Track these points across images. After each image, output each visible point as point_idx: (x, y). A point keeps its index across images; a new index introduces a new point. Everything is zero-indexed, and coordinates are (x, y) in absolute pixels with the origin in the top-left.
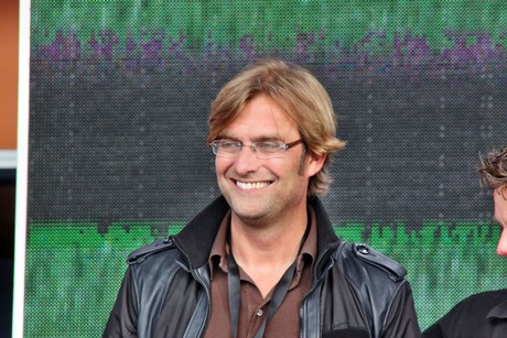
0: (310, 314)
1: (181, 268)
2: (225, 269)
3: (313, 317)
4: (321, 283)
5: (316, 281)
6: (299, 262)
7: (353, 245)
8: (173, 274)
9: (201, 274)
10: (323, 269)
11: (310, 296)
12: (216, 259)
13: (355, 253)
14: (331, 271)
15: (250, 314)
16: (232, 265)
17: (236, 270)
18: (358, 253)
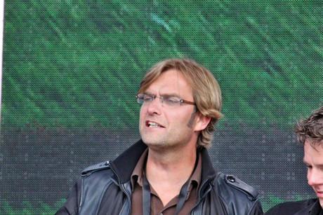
1: (113, 183)
2: (141, 184)
4: (203, 201)
5: (200, 199)
6: (189, 186)
7: (225, 176)
8: (108, 186)
9: (126, 187)
10: (204, 192)
11: (195, 209)
12: (136, 178)
13: (226, 182)
14: (209, 193)
16: (146, 183)
18: (228, 182)
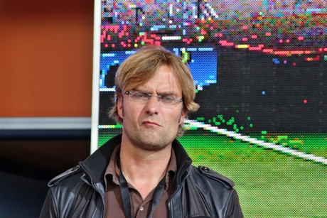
0: (175, 208)
1: (86, 183)
2: (117, 183)
3: (177, 210)
6: (167, 177)
8: (79, 188)
9: (98, 187)
14: (186, 181)
15: (135, 210)
17: (125, 184)
